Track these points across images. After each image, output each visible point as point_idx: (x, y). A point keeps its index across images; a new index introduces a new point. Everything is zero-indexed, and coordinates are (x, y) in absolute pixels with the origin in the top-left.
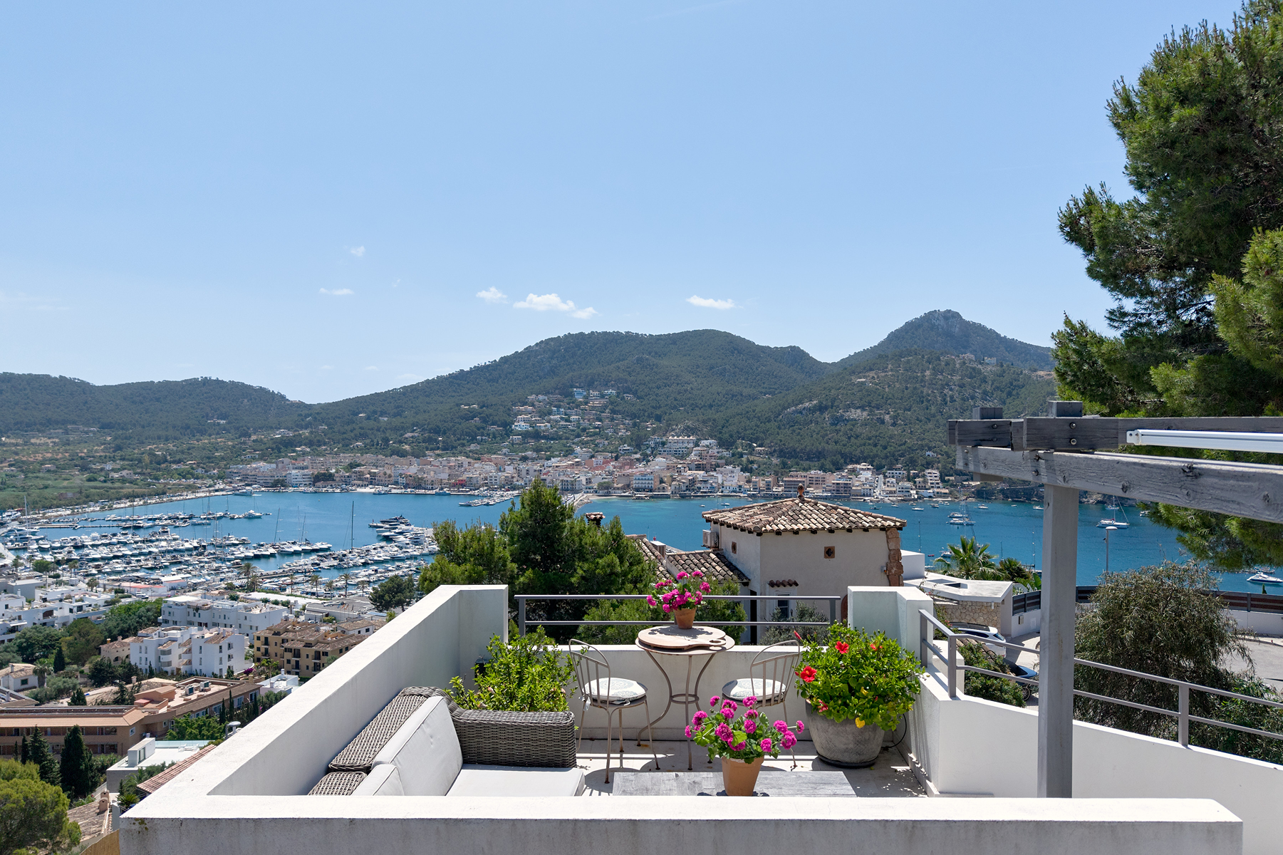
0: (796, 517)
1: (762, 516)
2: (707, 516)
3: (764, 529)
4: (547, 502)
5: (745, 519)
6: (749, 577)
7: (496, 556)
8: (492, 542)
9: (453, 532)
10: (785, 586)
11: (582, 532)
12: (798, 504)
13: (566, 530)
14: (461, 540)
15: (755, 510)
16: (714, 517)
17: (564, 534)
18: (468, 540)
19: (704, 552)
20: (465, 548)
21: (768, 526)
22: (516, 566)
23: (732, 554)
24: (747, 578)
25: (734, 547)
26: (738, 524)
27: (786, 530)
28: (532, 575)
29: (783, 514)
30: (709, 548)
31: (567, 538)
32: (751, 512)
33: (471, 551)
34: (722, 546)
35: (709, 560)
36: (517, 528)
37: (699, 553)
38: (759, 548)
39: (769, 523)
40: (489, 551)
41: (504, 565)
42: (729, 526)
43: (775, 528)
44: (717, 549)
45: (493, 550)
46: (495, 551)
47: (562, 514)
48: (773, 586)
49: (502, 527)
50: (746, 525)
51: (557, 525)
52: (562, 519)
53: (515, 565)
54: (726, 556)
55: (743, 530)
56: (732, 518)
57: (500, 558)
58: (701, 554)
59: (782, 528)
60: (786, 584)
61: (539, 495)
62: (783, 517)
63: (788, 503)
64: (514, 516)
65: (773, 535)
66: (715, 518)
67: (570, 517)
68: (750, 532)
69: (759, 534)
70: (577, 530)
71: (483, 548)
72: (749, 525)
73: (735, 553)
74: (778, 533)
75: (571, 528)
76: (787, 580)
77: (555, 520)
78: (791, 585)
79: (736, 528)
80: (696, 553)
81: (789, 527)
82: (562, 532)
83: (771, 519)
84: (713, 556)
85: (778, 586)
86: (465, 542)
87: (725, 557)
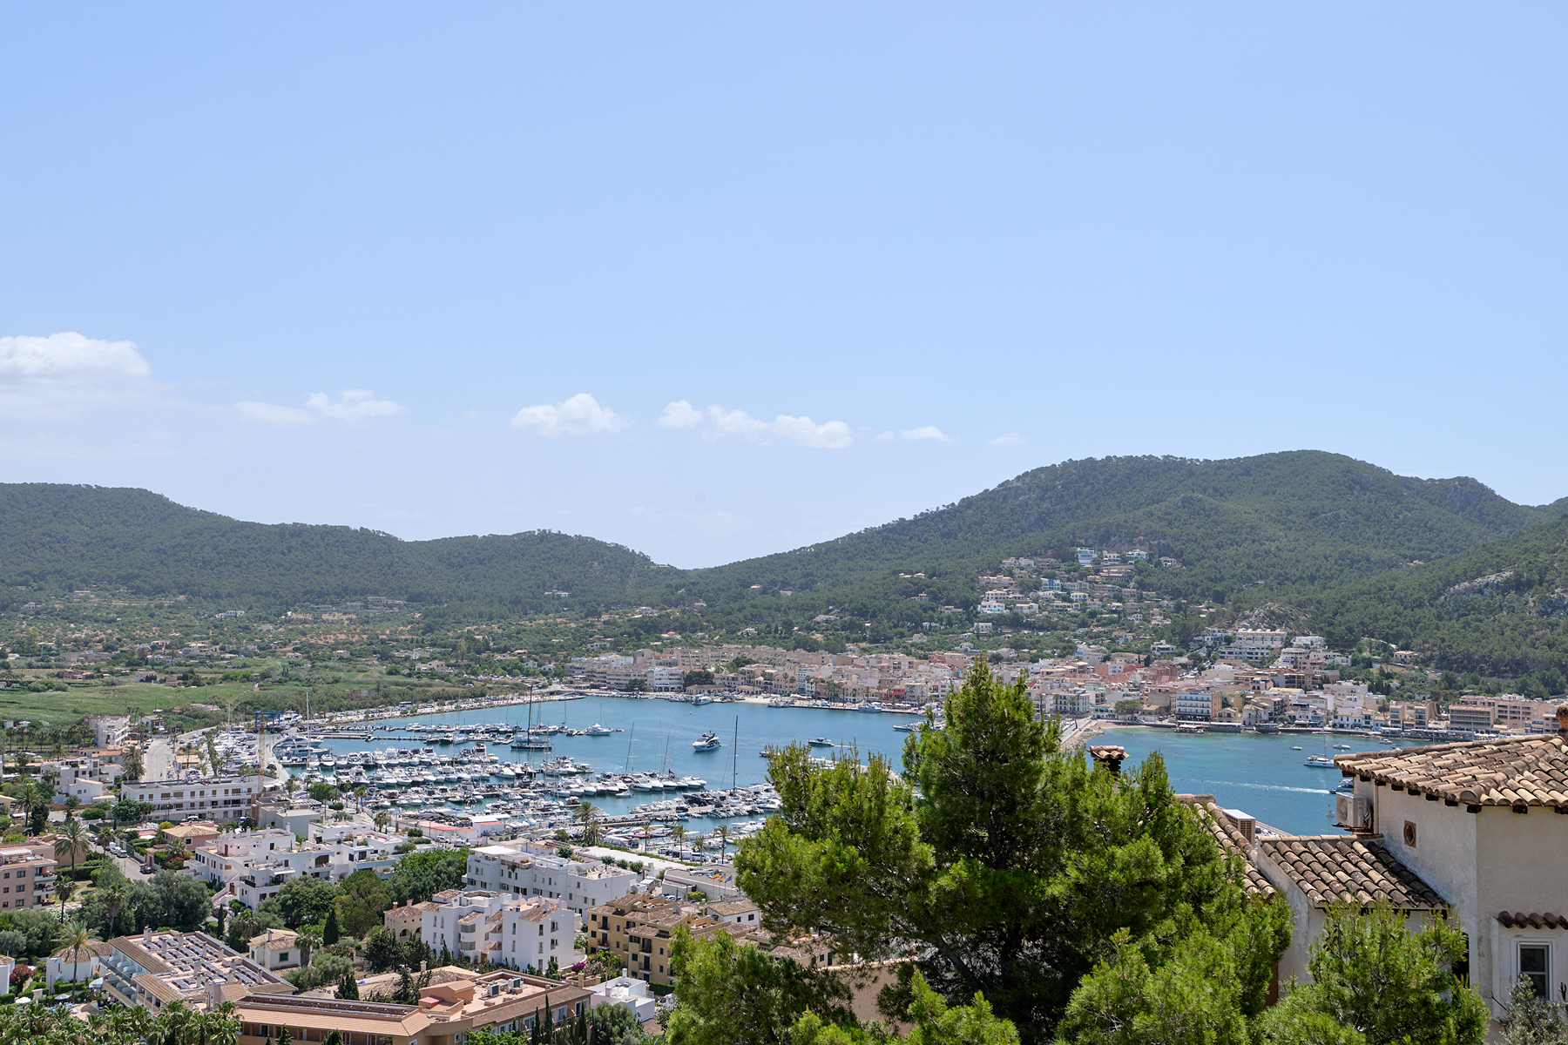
0: (1557, 775)
1: (1475, 770)
2: (1346, 763)
3: (1484, 797)
4: (999, 713)
5: (1435, 773)
6: (1448, 900)
7: (887, 828)
8: (880, 794)
9: (804, 769)
10: (1537, 927)
11: (1078, 783)
12: (1558, 748)
13: (1043, 778)
14: (820, 789)
15: (1457, 755)
16: (1362, 766)
17: (1039, 787)
18: (831, 787)
19: (1342, 840)
20: (826, 803)
21: (1493, 791)
22: (933, 849)
23: (1406, 848)
24: (1443, 902)
25: (1410, 832)
26: (1420, 784)
27: (1537, 803)
28: (964, 874)
29: (1528, 766)
30: (1351, 830)
31: (1044, 794)
32: (1447, 759)
33: (836, 811)
34: (1381, 828)
35: (1352, 856)
36: (936, 767)
37: (1330, 841)
38: (1473, 838)
39: (1497, 785)
40: (875, 813)
41: (907, 847)
42: (1398, 786)
43: (1513, 797)
44: (1367, 832)
45: (881, 812)
46: (887, 814)
47: (1034, 742)
48: (1508, 926)
49: (907, 764)
50: (1441, 787)
51: (1024, 765)
52: (1033, 752)
53: (929, 849)
54: (1391, 849)
55: (1432, 797)
56: (1407, 769)
57: (896, 831)
58: (1333, 842)
59: (1529, 797)
60: (1539, 921)
61: (982, 697)
62: (1527, 773)
63: (1534, 744)
64: (930, 742)
65: (1507, 811)
66: (1364, 768)
67: (1051, 749)
68: (1451, 802)
69: (1474, 809)
70: (1066, 778)
71: (861, 807)
72: (1447, 786)
73: (1413, 845)
74: (1520, 808)
75: (1056, 774)
76: (1542, 914)
77: (1018, 755)
78: (1552, 926)
79: (1414, 791)
80: (1323, 840)
81: (1545, 798)
82: (1035, 782)
83: (1500, 776)
84: (1358, 846)
85: (1522, 926)
86: (826, 792)
87: (1388, 853)
